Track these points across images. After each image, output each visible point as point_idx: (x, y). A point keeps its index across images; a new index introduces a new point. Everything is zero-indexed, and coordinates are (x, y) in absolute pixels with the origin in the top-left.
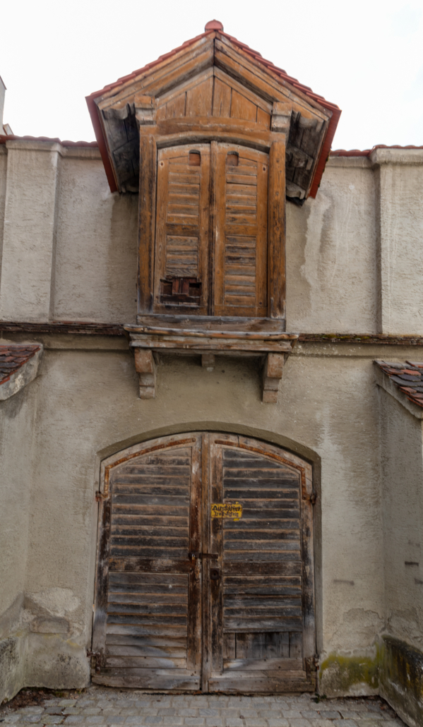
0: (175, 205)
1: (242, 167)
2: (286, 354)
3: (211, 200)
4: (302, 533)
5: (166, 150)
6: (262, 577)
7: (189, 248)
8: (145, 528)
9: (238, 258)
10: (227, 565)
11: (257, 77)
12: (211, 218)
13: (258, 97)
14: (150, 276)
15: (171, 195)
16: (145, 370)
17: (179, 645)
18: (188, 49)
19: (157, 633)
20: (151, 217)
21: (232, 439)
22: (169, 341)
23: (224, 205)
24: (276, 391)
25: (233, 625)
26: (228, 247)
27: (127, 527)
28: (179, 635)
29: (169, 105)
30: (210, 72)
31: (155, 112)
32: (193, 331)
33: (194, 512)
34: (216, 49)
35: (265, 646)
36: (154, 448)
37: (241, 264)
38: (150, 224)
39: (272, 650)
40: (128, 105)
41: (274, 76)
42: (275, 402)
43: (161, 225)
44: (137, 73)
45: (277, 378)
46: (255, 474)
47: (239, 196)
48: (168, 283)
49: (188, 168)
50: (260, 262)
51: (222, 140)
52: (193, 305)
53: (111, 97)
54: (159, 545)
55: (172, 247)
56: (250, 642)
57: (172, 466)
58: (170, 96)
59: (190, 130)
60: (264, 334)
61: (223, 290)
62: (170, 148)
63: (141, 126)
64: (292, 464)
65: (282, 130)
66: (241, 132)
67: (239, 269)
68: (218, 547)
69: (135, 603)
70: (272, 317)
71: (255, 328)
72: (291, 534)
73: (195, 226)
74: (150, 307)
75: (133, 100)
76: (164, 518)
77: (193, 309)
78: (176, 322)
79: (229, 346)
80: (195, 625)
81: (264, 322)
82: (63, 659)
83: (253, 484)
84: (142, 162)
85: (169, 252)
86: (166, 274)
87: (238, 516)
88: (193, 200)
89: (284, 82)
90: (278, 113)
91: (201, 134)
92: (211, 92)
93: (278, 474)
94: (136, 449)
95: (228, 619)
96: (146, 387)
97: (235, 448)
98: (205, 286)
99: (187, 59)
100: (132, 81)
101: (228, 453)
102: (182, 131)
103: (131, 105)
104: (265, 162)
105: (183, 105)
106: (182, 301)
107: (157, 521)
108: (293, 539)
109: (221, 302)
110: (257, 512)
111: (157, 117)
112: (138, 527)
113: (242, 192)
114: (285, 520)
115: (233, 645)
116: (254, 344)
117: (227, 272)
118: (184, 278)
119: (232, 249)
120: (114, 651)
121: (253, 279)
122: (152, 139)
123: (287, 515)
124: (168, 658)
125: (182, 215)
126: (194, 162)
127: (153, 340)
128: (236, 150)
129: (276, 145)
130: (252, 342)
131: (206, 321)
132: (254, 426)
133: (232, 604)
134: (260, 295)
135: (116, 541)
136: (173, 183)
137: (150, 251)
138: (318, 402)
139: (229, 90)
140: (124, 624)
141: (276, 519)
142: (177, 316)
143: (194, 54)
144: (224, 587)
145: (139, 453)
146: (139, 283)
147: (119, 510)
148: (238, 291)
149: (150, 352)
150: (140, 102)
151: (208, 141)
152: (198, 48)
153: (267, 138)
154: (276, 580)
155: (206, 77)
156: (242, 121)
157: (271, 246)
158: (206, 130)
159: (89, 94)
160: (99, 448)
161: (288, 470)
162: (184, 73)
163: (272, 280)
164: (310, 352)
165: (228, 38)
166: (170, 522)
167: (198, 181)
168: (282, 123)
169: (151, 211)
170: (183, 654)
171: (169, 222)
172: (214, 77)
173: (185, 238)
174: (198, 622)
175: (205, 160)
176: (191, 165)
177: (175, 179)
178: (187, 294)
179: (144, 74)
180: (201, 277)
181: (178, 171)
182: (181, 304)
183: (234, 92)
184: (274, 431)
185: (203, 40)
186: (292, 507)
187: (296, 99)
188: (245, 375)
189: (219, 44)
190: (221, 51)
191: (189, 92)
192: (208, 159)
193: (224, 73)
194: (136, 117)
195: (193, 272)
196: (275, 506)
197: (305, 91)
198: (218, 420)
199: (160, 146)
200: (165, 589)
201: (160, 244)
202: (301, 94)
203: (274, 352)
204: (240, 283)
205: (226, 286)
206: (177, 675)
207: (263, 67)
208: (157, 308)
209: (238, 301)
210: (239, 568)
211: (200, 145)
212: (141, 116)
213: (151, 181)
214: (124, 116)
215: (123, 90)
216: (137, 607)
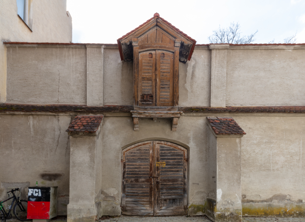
0: (144, 71)
1: (165, 58)
2: (179, 118)
3: (156, 69)
4: (184, 170)
5: (141, 53)
6: (172, 183)
7: (149, 85)
8: (136, 170)
9: (164, 88)
10: (161, 180)
11: (170, 30)
12: (156, 75)
13: (170, 36)
14: (137, 95)
15: (143, 68)
16: (136, 123)
17: (147, 203)
18: (148, 23)
19: (140, 200)
20: (137, 76)
21: (163, 142)
22: (144, 115)
23: (160, 70)
24: (176, 128)
25: (163, 197)
26: (161, 84)
27: (131, 170)
28: (147, 200)
29: (142, 39)
30: (155, 28)
31: (138, 42)
32: (151, 112)
33: (151, 165)
34: (157, 22)
35: (172, 203)
36: (138, 146)
37: (165, 89)
38: (137, 78)
39: (174, 204)
40: (130, 41)
41: (176, 30)
42: (176, 131)
43: (140, 78)
44: (133, 31)
45: (177, 124)
46: (169, 153)
47: (165, 67)
48: (143, 96)
49: (149, 59)
50: (171, 89)
51: (159, 50)
52: (151, 103)
53: (125, 39)
54: (140, 175)
55: (144, 85)
56: (168, 202)
57: (144, 151)
58: (143, 37)
59: (149, 47)
60: (172, 112)
61: (160, 98)
62: (143, 53)
63: (134, 47)
64: (181, 150)
65: (178, 47)
66: (165, 47)
67: (165, 91)
68: (158, 175)
69: (134, 192)
70: (175, 106)
71: (169, 110)
72: (181, 170)
73: (151, 78)
74: (138, 105)
75: (131, 39)
76: (142, 167)
77: (150, 104)
78: (146, 109)
79: (162, 116)
80: (152, 197)
81: (172, 108)
82: (113, 208)
83: (169, 156)
84: (134, 58)
85: (143, 86)
86: (142, 93)
87: (164, 166)
88: (150, 69)
89: (179, 32)
90: (177, 42)
91: (152, 49)
92: (156, 34)
93: (176, 153)
94: (133, 146)
95: (161, 195)
96: (136, 127)
97: (163, 145)
98: (154, 97)
99: (148, 25)
100: (131, 34)
101: (161, 147)
102: (147, 48)
103: (131, 41)
104: (173, 56)
105: (147, 39)
106: (147, 102)
107: (140, 168)
108: (181, 172)
109: (159, 101)
110: (170, 164)
111: (139, 44)
112: (134, 170)
113: (165, 66)
114: (179, 166)
115: (163, 203)
116: (169, 115)
117: (161, 92)
118: (148, 94)
119: (162, 85)
120: (128, 205)
121: (169, 94)
122: (137, 51)
123: (179, 165)
124: (144, 207)
125: (147, 74)
126: (150, 56)
127: (139, 114)
128: (163, 53)
129: (176, 52)
130: (168, 114)
131: (155, 108)
132: (169, 138)
133: (162, 191)
134: (171, 99)
135: (128, 174)
136: (144, 64)
137: (137, 87)
138: (189, 130)
139: (161, 34)
140: (131, 198)
141: (176, 166)
142: (146, 107)
143: (150, 24)
144: (160, 186)
146: (134, 97)
147: (128, 165)
148: (164, 98)
149: (138, 118)
150: (134, 40)
151: (155, 50)
152: (152, 22)
153: (173, 49)
154: (176, 184)
155: (154, 30)
156: (165, 44)
157: (175, 84)
158: (154, 47)
159: (118, 39)
160: (122, 146)
161: (180, 151)
162: (147, 30)
163: (175, 95)
164: (187, 115)
165: (161, 19)
166: (144, 168)
167: (152, 63)
168: (178, 44)
169: (137, 75)
170: (148, 206)
171: (143, 77)
172: (157, 29)
173: (148, 81)
174: (153, 196)
175: (154, 56)
176: (149, 58)
177: (144, 63)
178: (149, 99)
179: (135, 31)
180: (153, 94)
181: (145, 60)
182: (147, 103)
183: (163, 34)
184: (175, 140)
185: (153, 19)
186: (181, 162)
187: (182, 38)
188: (166, 123)
189: (158, 20)
190: (159, 22)
191: (149, 35)
192: (155, 56)
193: (160, 28)
194: (132, 44)
195: (150, 92)
196: (176, 162)
197: (185, 35)
198: (158, 137)
199: (139, 52)
200: (143, 187)
201: (140, 84)
202: (184, 36)
203: (175, 117)
204: (165, 95)
205: (161, 96)
206: (147, 211)
207: (172, 27)
208: (140, 104)
209: (164, 101)
210: (165, 181)
211: (152, 51)
212: (134, 44)
213: (137, 65)
214: (128, 44)
215: (129, 37)
216: (134, 193)
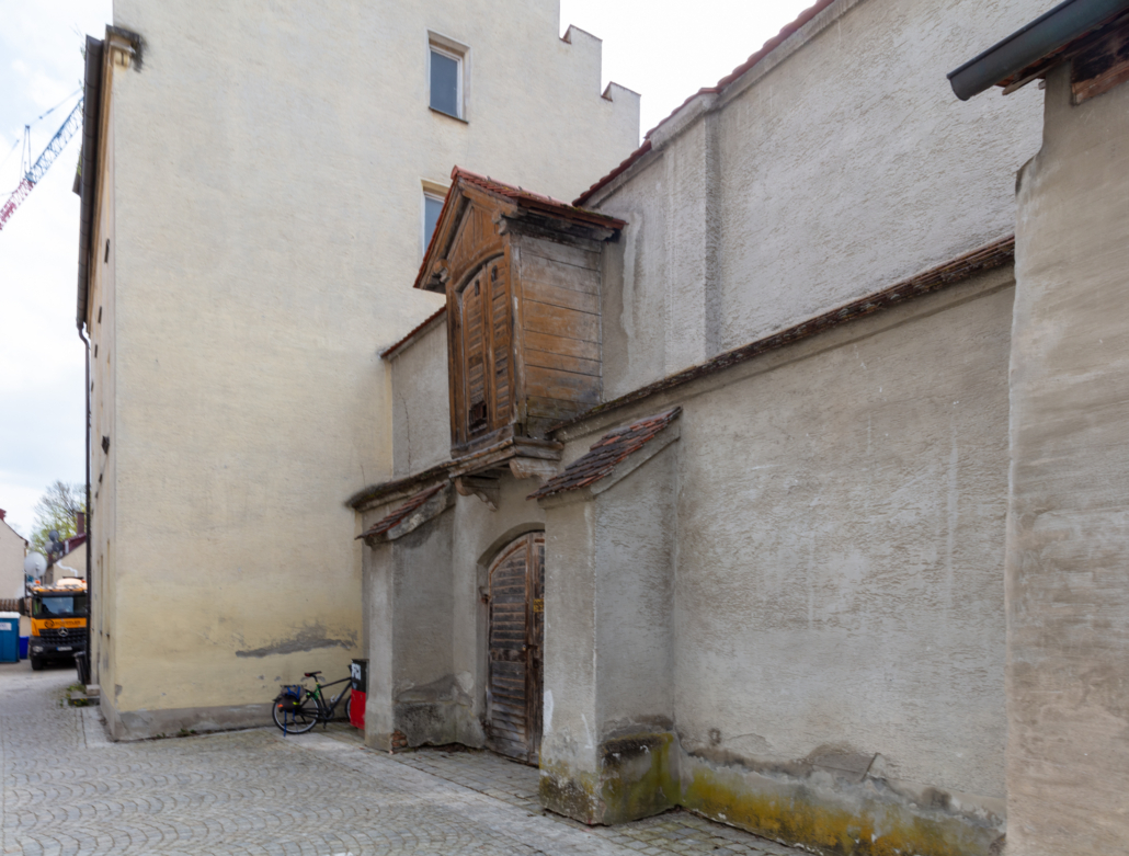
0: (472, 339)
3: (486, 323)
7: (478, 376)
8: (507, 623)
9: (502, 371)
12: (487, 340)
15: (470, 330)
17: (521, 722)
19: (512, 711)
23: (492, 323)
26: (496, 363)
27: (499, 623)
28: (521, 713)
29: (456, 254)
30: (470, 205)
36: (509, 552)
37: (504, 375)
40: (434, 275)
43: (466, 362)
47: (500, 308)
48: (473, 411)
49: (473, 301)
51: (486, 262)
52: (485, 425)
54: (512, 637)
55: (471, 379)
57: (518, 567)
58: (454, 246)
61: (495, 406)
62: (467, 288)
63: (446, 284)
67: (503, 381)
68: (538, 639)
69: (504, 686)
73: (480, 353)
76: (515, 614)
77: (484, 429)
80: (527, 707)
81: (504, 431)
82: (468, 724)
85: (469, 384)
86: (471, 404)
88: (478, 329)
94: (501, 555)
98: (488, 405)
106: (479, 425)
107: (512, 616)
109: (495, 416)
112: (504, 623)
113: (501, 304)
117: (497, 388)
118: (479, 404)
120: (495, 723)
122: (451, 291)
124: (517, 732)
125: (475, 346)
126: (477, 292)
128: (496, 264)
131: (479, 442)
135: (497, 636)
136: (470, 320)
139: (481, 213)
140: (499, 702)
145: (503, 559)
147: (496, 608)
148: (504, 402)
150: (437, 268)
151: (481, 268)
155: (468, 212)
166: (517, 617)
167: (479, 309)
170: (522, 730)
171: (468, 358)
172: (473, 207)
173: (477, 366)
175: (482, 287)
176: (476, 295)
177: (470, 315)
178: (480, 417)
180: (485, 399)
181: (471, 307)
182: (478, 428)
183: (483, 213)
190: (462, 189)
191: (463, 234)
192: (483, 284)
194: (441, 279)
195: (482, 396)
199: (461, 291)
201: (467, 379)
204: (504, 393)
205: (498, 400)
206: (519, 747)
208: (466, 438)
209: (504, 411)
211: (476, 276)
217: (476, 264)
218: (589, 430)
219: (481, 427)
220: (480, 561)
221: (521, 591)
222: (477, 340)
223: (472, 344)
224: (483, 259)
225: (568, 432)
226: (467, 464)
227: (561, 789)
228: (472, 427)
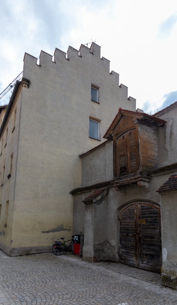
1: (132, 135)
3: (127, 146)
4: (159, 228)
6: (150, 240)
7: (124, 160)
8: (127, 226)
10: (142, 236)
12: (127, 151)
14: (116, 170)
15: (120, 148)
17: (134, 255)
19: (130, 252)
21: (142, 202)
23: (129, 146)
25: (144, 252)
26: (131, 156)
27: (124, 226)
28: (134, 253)
33: (136, 222)
35: (152, 259)
36: (128, 207)
37: (133, 159)
46: (148, 211)
48: (121, 169)
54: (130, 230)
56: (148, 257)
57: (132, 211)
58: (117, 127)
59: (121, 133)
62: (119, 138)
64: (156, 208)
66: (129, 128)
67: (133, 161)
68: (140, 231)
69: (126, 244)
70: (137, 172)
71: (134, 176)
72: (157, 228)
73: (124, 154)
74: (116, 177)
76: (131, 224)
78: (120, 179)
80: (136, 251)
81: (135, 174)
82: (114, 255)
83: (148, 214)
85: (120, 162)
86: (120, 167)
87: (144, 223)
88: (124, 148)
90: (134, 120)
93: (153, 211)
94: (125, 207)
95: (143, 250)
97: (143, 205)
98: (127, 167)
105: (119, 128)
107: (129, 224)
109: (130, 170)
110: (149, 222)
111: (115, 134)
112: (126, 226)
113: (132, 141)
114: (155, 224)
115: (145, 257)
117: (131, 163)
118: (123, 167)
120: (124, 255)
121: (136, 162)
123: (156, 222)
124: (132, 258)
126: (123, 138)
128: (130, 132)
130: (133, 180)
131: (125, 177)
132: (145, 198)
133: (144, 246)
135: (123, 229)
136: (120, 146)
137: (116, 164)
140: (125, 249)
141: (153, 224)
144: (142, 242)
145: (126, 208)
146: (114, 172)
147: (123, 222)
148: (133, 166)
149: (117, 187)
153: (134, 127)
154: (153, 241)
155: (122, 119)
156: (129, 125)
164: (156, 175)
166: (132, 225)
167: (124, 143)
170: (135, 258)
171: (120, 155)
172: (124, 118)
173: (123, 157)
174: (137, 250)
176: (123, 140)
177: (121, 144)
178: (124, 170)
181: (121, 142)
184: (149, 199)
186: (157, 220)
191: (120, 124)
192: (126, 137)
195: (125, 165)
196: (153, 220)
198: (137, 198)
199: (117, 139)
200: (131, 241)
205: (131, 166)
206: (134, 263)
209: (133, 169)
210: (145, 237)
211: (124, 134)
216: (126, 245)
217: (124, 132)
218: (162, 174)
219: (124, 173)
220: (118, 209)
221: (133, 217)
222: (123, 151)
223: (121, 152)
224: (127, 130)
225: (154, 174)
226: (121, 183)
227: (172, 280)
228: (120, 173)
